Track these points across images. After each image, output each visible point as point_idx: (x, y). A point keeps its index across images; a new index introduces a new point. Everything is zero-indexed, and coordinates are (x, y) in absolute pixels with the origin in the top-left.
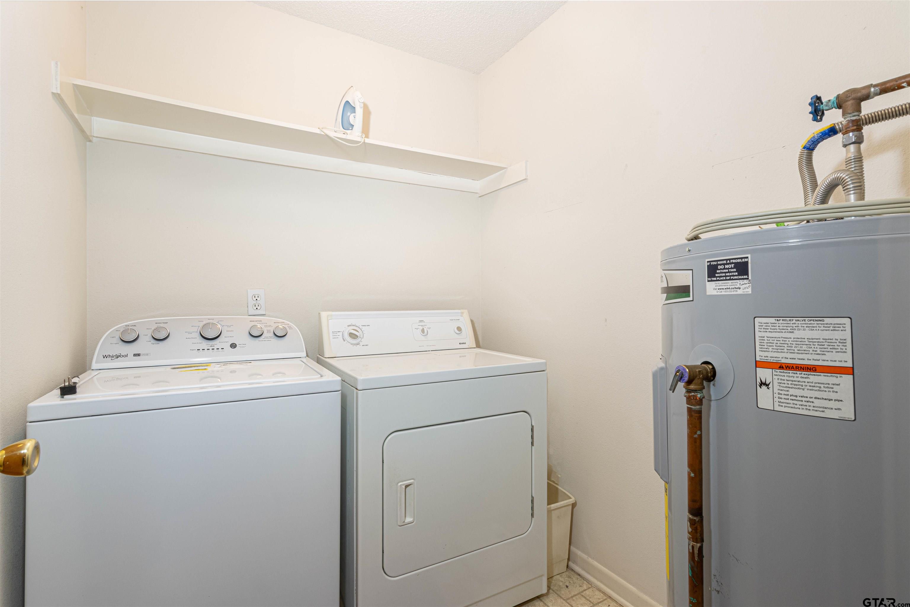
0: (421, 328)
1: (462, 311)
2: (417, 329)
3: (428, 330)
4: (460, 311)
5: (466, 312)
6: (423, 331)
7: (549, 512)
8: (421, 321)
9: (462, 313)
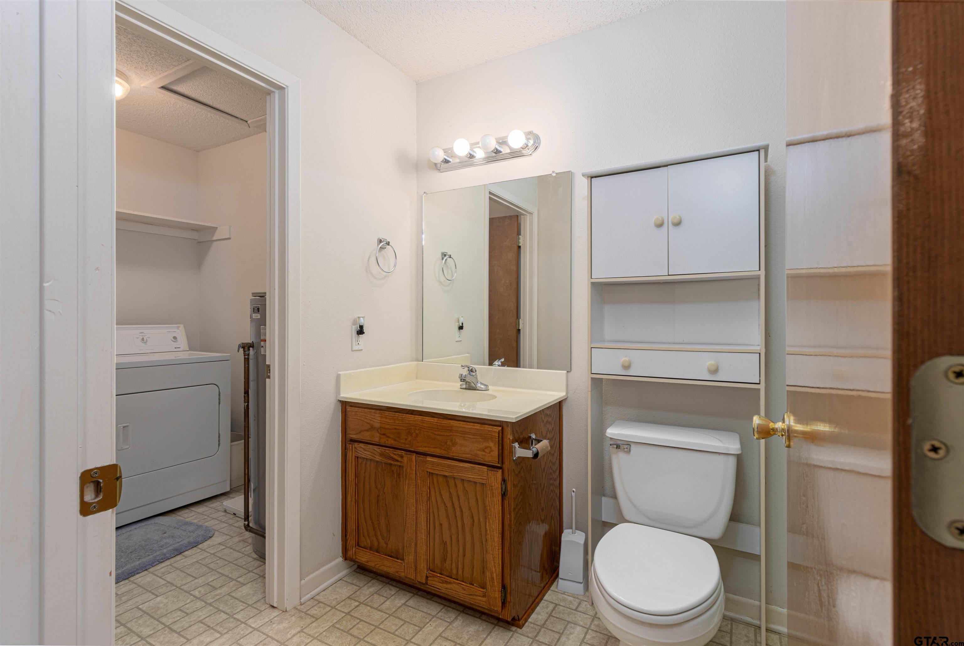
0: (141, 337)
1: (179, 325)
2: (138, 338)
3: (148, 339)
4: (176, 325)
5: (182, 326)
6: (143, 339)
7: (231, 446)
8: (142, 333)
9: (178, 327)
